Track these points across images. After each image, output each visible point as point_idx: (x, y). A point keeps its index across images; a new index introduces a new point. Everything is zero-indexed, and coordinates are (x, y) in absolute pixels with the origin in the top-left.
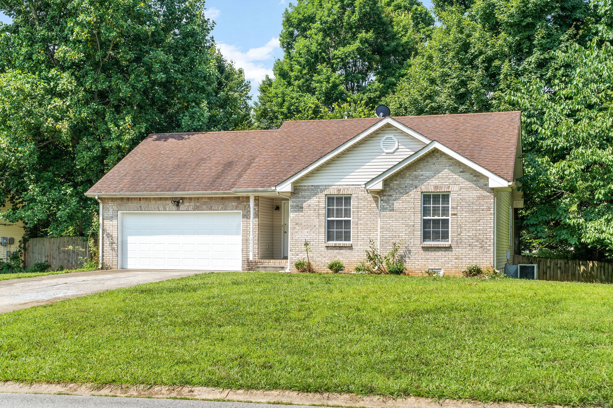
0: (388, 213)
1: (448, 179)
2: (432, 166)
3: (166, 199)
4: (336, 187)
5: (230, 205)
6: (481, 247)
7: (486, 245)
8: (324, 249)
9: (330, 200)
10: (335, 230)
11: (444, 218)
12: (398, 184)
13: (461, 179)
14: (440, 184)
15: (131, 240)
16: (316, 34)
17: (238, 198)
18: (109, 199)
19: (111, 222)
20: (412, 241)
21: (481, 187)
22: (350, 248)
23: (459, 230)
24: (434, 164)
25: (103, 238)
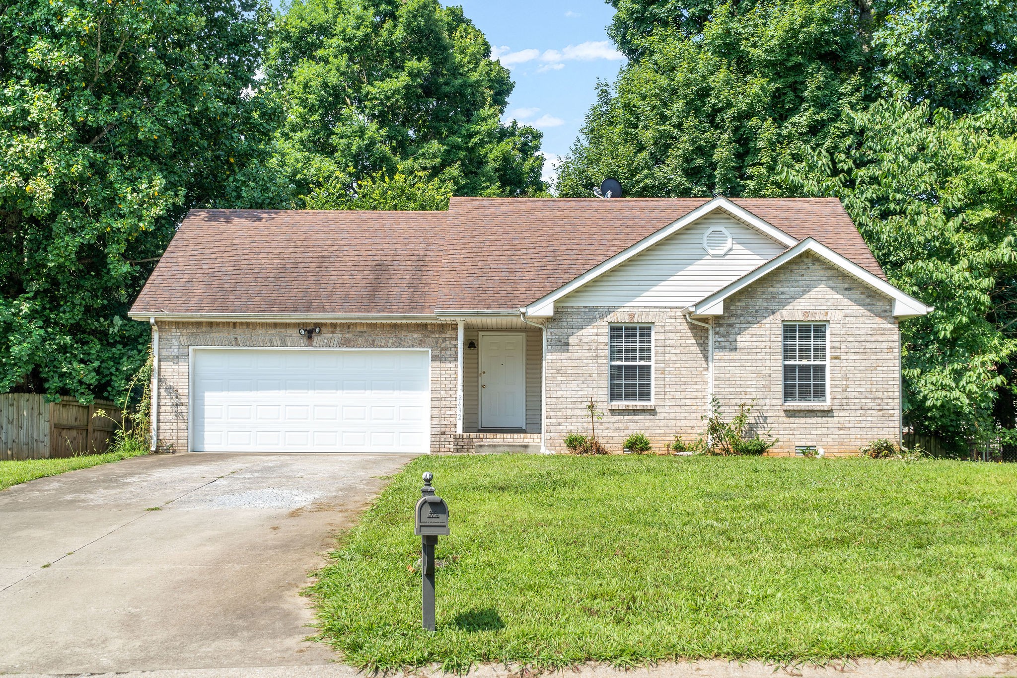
0: (728, 355)
1: (824, 300)
2: (800, 278)
3: (287, 325)
4: (627, 310)
5: (410, 337)
6: (880, 410)
7: (888, 408)
8: (607, 414)
9: (615, 331)
10: (623, 382)
11: (818, 363)
12: (743, 307)
13: (846, 300)
14: (813, 308)
15: (211, 398)
16: (336, 57)
17: (424, 326)
18: (171, 323)
19: (175, 367)
20: (767, 400)
21: (878, 315)
22: (652, 412)
23: (845, 383)
24: (803, 275)
25: (159, 395)
